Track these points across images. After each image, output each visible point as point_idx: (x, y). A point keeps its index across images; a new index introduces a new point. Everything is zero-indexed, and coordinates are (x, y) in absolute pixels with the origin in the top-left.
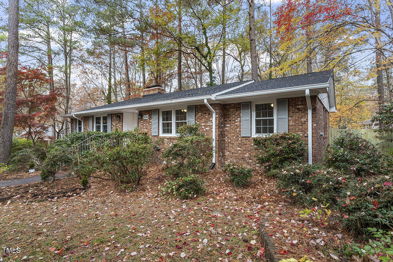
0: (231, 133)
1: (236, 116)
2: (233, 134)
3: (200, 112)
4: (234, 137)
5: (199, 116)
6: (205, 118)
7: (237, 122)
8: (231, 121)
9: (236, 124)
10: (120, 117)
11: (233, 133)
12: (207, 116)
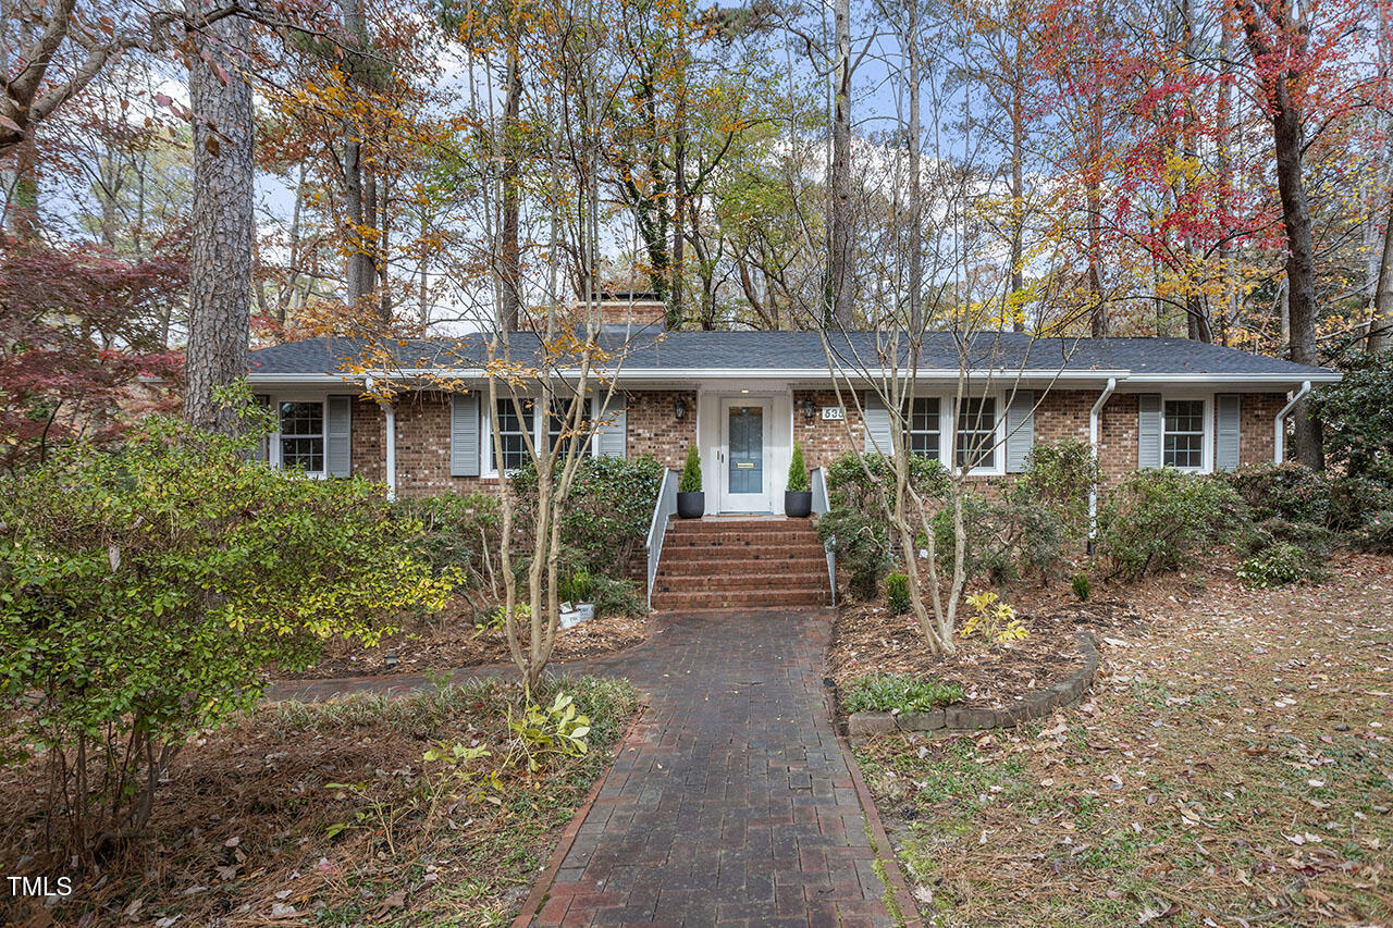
0: (1109, 465)
1: (1124, 424)
2: (1116, 468)
3: (1047, 410)
4: (1119, 476)
5: (1044, 418)
6: (1064, 426)
7: (1126, 439)
8: (1110, 435)
9: (1124, 443)
10: (684, 405)
11: (1116, 465)
12: (1069, 422)
